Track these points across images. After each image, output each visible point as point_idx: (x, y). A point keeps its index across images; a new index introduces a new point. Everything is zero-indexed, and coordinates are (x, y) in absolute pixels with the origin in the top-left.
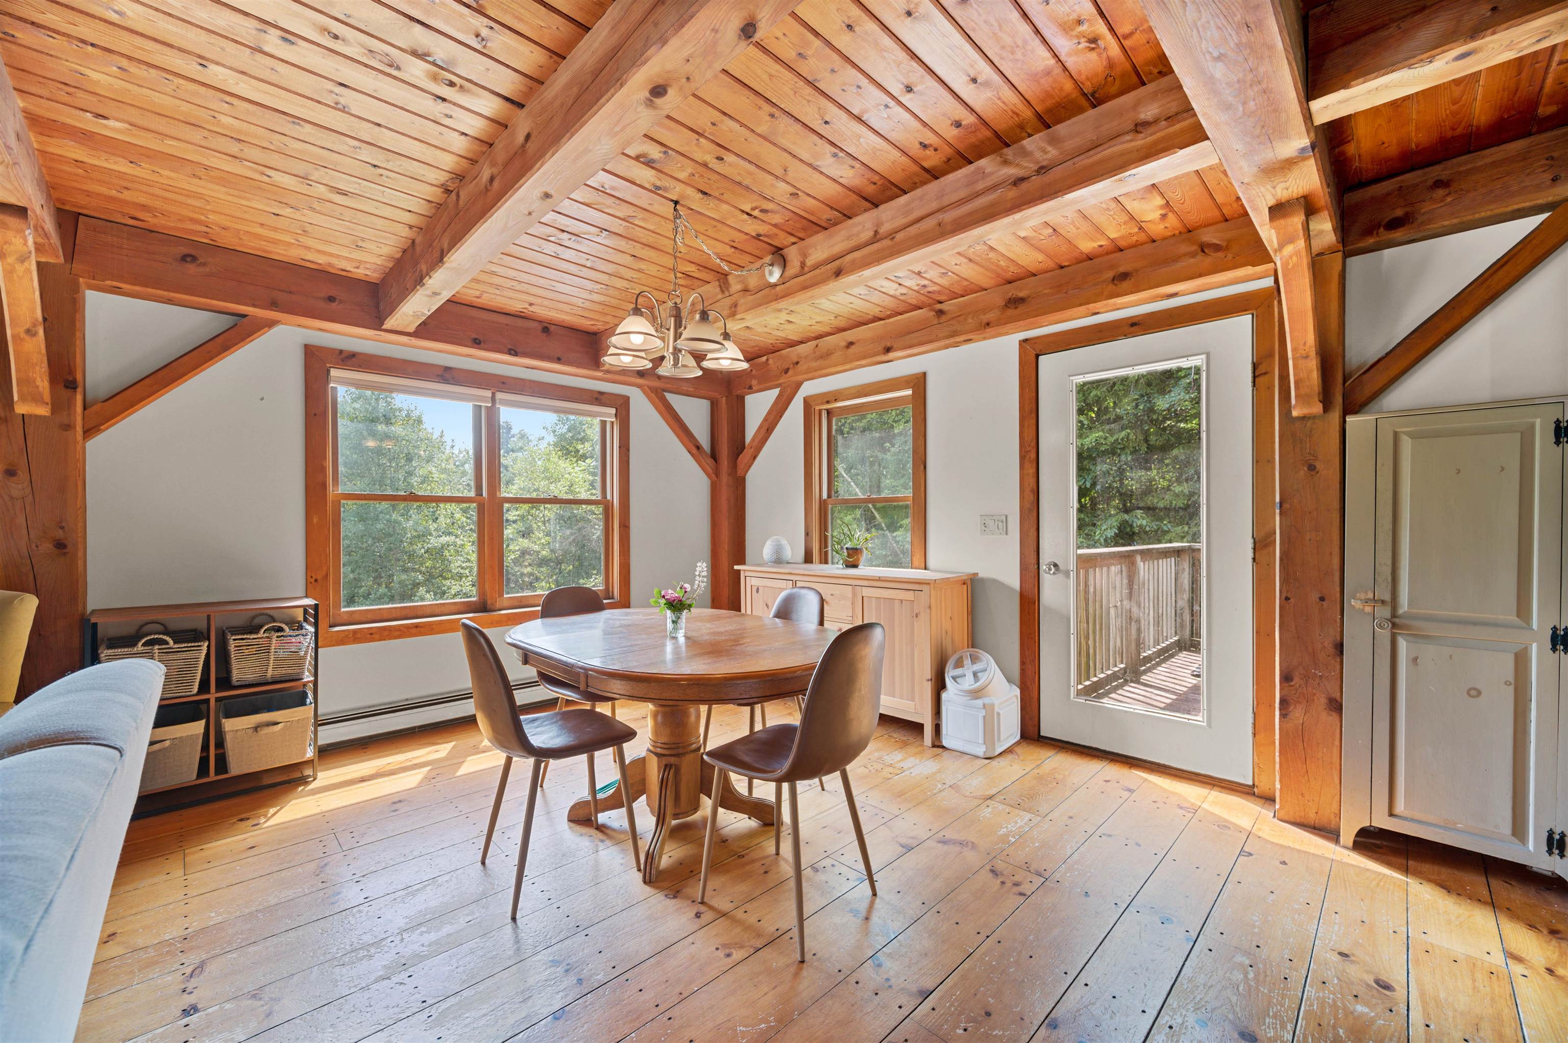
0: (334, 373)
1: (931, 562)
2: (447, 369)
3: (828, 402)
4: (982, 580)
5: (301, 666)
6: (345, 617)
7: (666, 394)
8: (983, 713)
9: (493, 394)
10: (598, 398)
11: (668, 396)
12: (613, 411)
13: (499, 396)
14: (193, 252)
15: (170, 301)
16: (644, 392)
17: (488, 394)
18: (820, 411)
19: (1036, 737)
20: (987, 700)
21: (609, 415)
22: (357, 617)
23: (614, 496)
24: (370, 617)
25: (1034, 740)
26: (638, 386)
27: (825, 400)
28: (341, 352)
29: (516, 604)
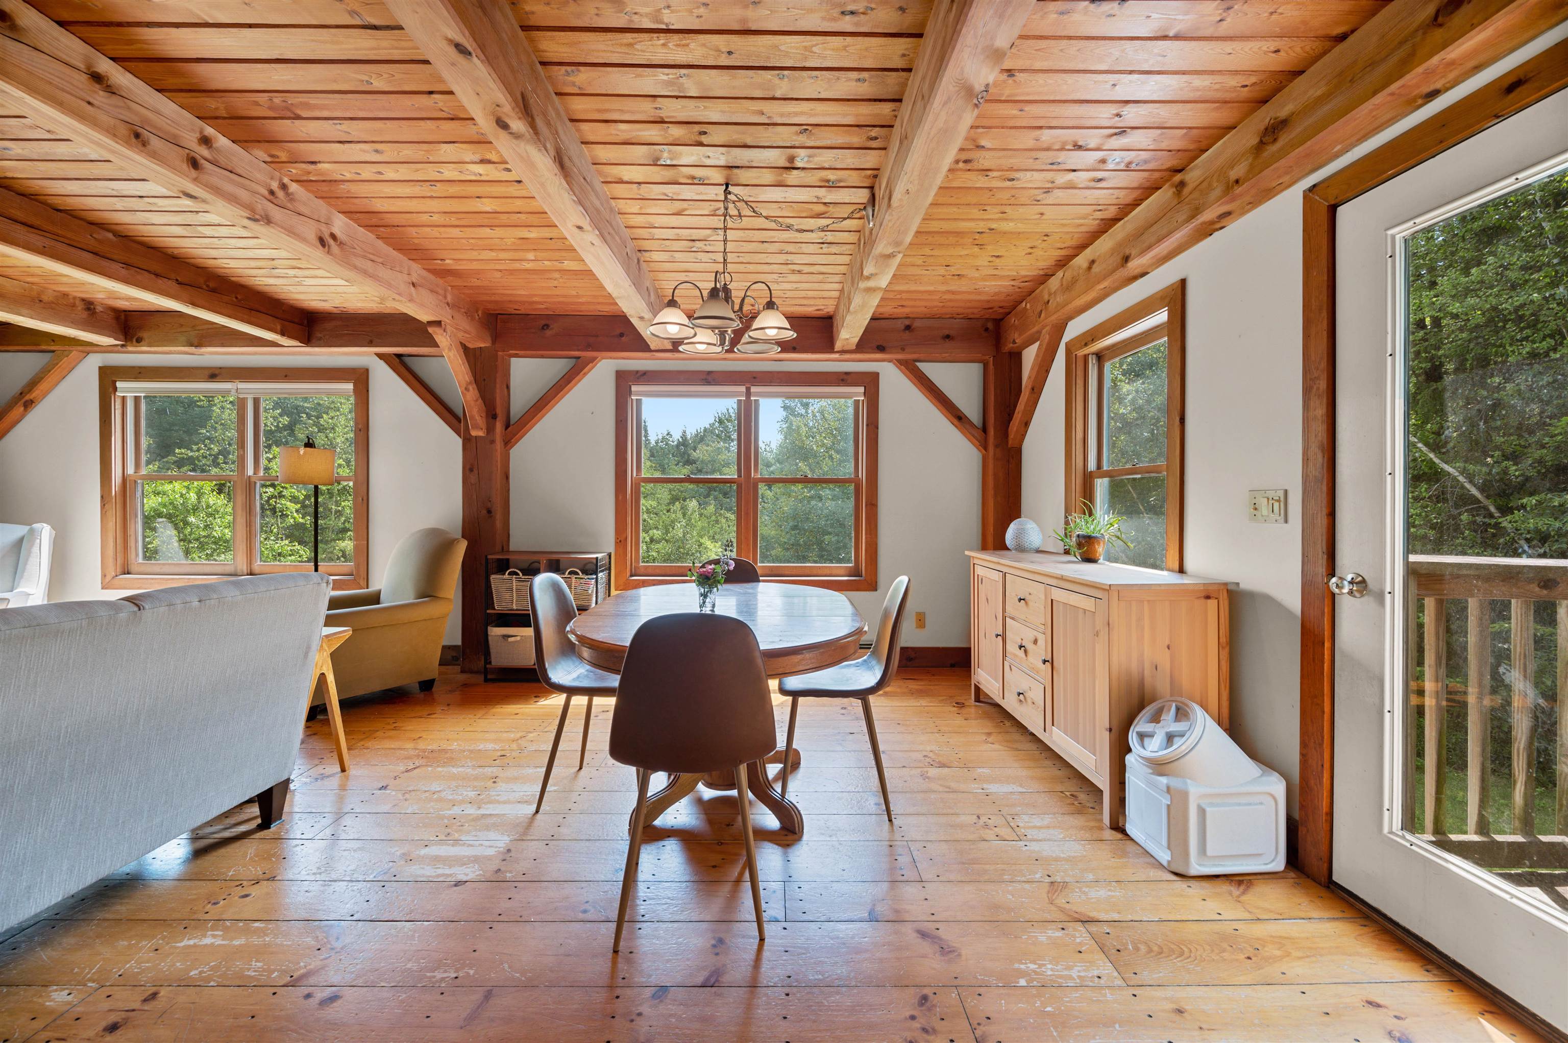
0: (634, 388)
1: (1189, 565)
2: (709, 373)
3: (1086, 345)
4: (1251, 596)
5: (590, 600)
6: (642, 570)
7: (918, 364)
8: (1166, 800)
9: (748, 389)
10: (844, 379)
11: (922, 366)
12: (862, 389)
13: (754, 389)
14: (547, 322)
15: (542, 357)
16: (894, 364)
17: (743, 389)
18: (1086, 357)
19: (1323, 880)
20: (1175, 782)
21: (857, 394)
22: (650, 571)
23: (863, 474)
24: (658, 571)
25: (1320, 884)
26: (890, 361)
27: (1083, 343)
28: (637, 372)
29: (768, 572)
